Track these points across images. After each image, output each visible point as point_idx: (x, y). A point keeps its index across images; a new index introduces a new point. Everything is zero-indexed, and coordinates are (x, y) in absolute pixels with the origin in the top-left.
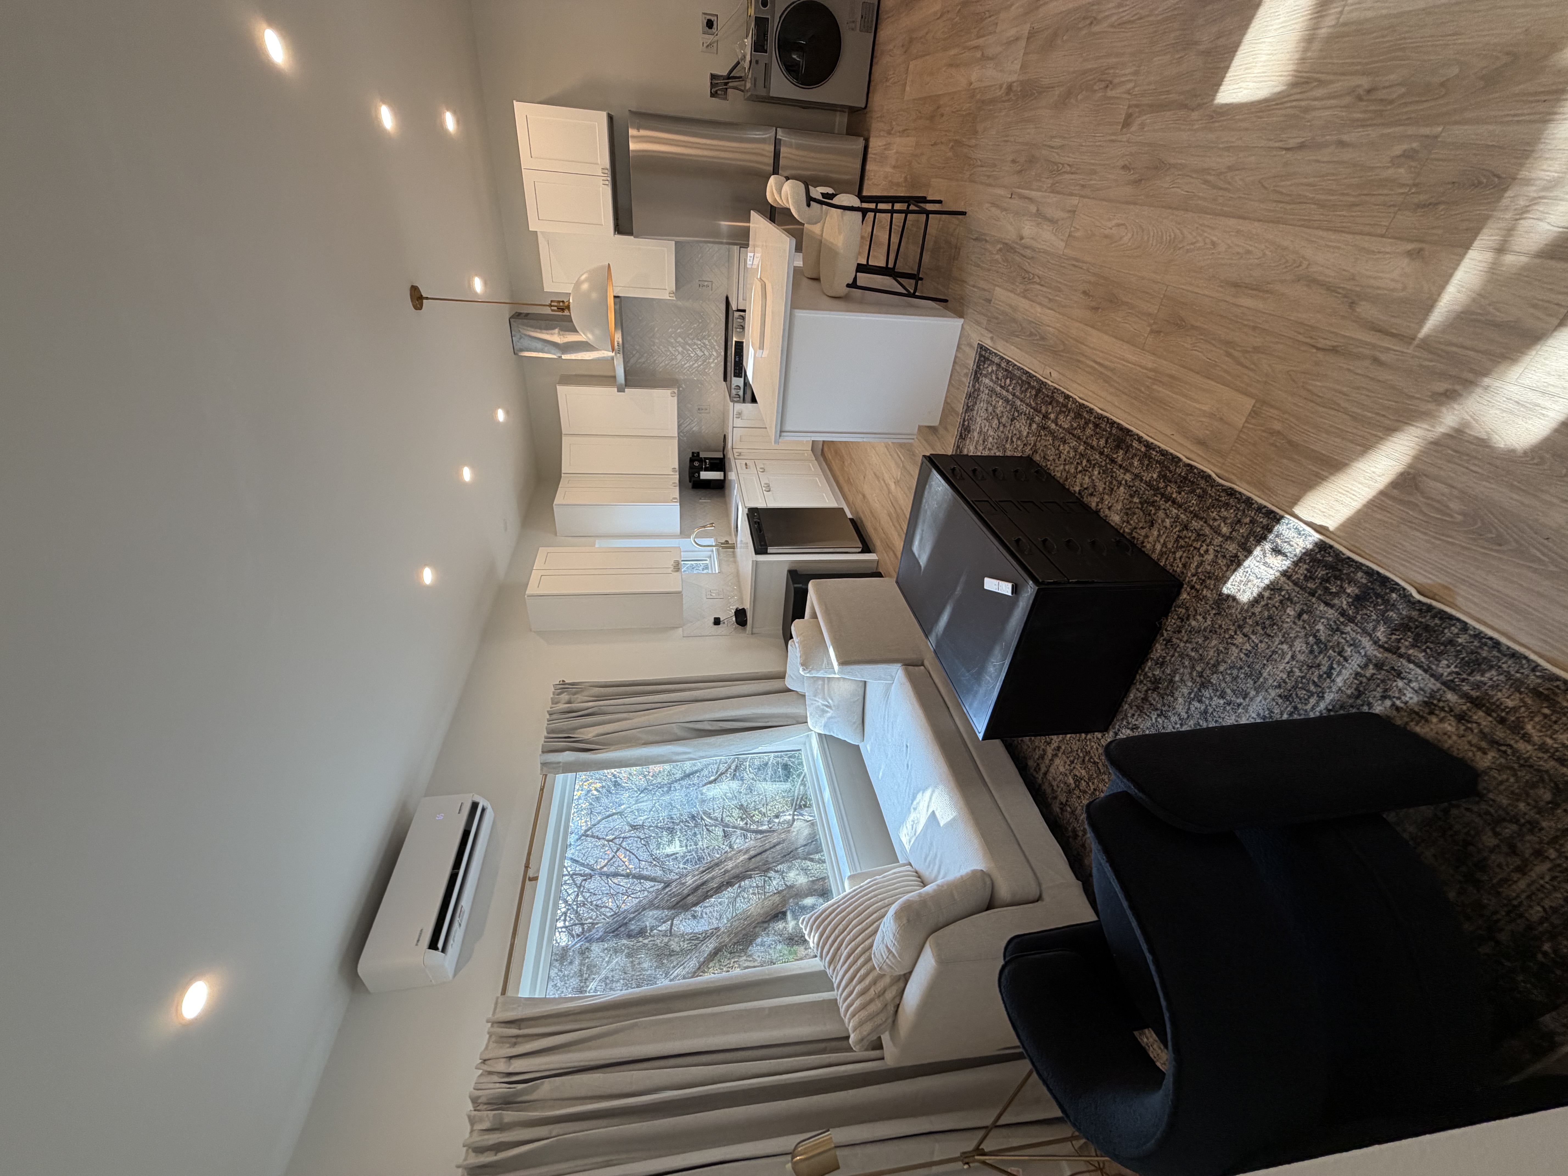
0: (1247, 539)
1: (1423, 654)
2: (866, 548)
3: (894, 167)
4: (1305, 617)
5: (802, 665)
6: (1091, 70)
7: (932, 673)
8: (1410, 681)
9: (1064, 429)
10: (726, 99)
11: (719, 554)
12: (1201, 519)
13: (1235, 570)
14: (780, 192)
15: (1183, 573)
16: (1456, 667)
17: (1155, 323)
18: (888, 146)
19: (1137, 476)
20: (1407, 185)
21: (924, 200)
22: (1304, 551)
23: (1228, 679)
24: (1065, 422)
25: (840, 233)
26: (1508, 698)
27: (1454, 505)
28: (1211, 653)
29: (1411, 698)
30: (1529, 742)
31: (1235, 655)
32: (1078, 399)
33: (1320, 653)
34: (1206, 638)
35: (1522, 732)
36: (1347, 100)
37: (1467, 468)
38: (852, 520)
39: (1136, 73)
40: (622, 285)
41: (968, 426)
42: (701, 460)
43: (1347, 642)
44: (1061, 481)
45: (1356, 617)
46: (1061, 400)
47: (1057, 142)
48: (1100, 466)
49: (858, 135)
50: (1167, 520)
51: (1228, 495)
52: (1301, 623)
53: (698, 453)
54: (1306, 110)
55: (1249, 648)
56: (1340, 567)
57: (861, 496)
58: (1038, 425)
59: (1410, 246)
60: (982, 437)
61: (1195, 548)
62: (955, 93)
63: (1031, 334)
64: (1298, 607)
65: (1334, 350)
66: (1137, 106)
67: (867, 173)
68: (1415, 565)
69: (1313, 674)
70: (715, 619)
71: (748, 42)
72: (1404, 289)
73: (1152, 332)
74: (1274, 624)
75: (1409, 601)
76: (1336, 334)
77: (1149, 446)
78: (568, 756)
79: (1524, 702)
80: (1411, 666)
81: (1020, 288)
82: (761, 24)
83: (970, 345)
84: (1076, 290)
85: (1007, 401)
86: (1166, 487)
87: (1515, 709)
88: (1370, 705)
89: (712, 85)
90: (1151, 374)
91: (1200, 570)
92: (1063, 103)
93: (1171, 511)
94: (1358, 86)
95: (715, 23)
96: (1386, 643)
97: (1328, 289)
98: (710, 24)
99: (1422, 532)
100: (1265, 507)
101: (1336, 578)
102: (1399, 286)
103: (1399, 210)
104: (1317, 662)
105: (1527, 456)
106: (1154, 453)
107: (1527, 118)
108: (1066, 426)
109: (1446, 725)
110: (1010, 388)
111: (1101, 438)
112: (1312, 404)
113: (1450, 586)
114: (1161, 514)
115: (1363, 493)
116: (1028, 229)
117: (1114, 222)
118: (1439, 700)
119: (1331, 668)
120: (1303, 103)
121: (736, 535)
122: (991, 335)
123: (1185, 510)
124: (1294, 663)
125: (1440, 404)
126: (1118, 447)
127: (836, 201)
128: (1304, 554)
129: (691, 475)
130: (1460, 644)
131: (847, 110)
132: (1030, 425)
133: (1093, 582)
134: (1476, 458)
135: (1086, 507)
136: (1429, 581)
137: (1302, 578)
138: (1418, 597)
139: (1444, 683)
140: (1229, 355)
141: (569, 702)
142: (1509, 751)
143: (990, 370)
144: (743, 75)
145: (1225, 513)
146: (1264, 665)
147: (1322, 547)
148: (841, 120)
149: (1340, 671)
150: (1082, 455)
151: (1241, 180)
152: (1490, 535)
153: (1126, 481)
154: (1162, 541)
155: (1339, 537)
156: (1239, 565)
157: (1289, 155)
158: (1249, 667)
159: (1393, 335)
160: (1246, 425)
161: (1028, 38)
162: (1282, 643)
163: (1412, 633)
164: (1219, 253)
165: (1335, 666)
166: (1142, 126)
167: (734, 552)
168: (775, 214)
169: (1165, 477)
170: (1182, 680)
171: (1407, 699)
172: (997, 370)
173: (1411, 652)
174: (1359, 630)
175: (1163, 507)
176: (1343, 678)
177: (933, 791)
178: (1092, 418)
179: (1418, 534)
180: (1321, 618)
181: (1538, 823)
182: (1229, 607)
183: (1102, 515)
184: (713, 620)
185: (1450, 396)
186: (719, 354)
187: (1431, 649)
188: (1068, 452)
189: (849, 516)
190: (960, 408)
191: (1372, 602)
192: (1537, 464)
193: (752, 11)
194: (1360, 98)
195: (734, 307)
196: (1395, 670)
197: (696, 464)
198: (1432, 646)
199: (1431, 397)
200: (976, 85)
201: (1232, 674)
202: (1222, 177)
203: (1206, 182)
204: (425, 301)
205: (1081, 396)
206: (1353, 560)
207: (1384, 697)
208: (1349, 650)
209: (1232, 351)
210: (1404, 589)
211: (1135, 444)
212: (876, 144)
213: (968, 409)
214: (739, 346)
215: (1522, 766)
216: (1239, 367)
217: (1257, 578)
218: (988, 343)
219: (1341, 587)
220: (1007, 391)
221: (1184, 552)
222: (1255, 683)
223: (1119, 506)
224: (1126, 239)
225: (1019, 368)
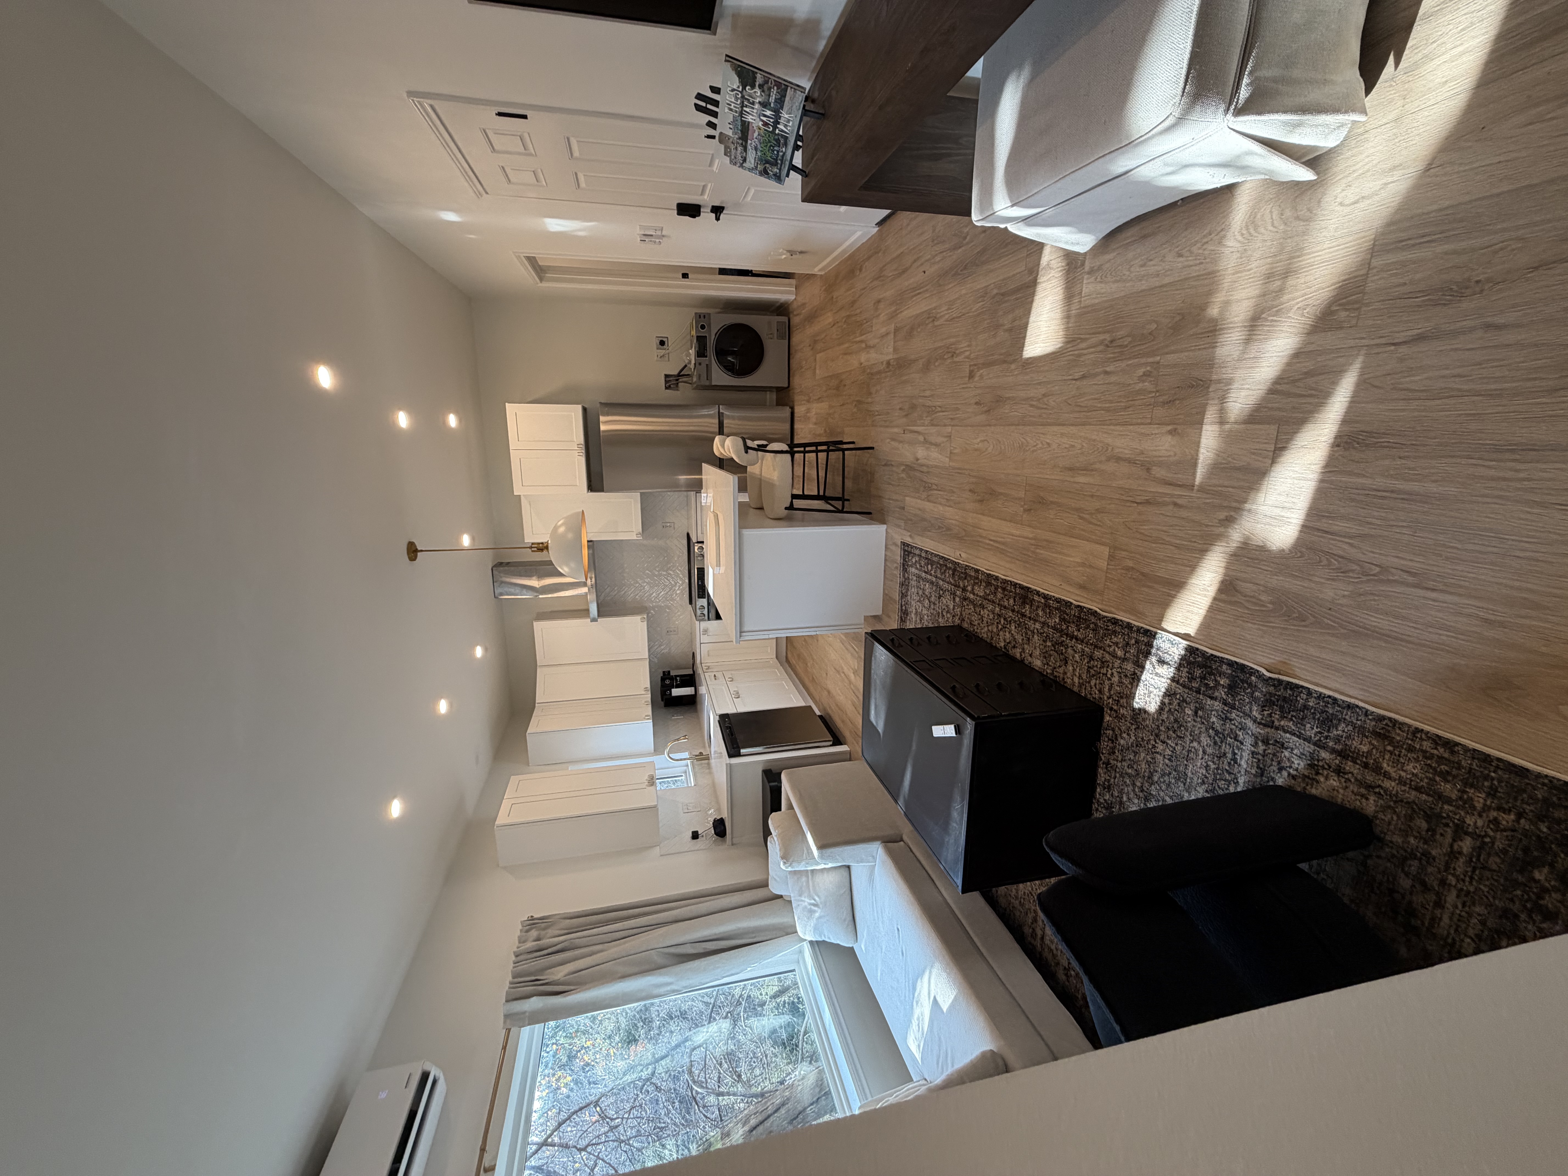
0: (1138, 658)
1: (1292, 723)
2: (837, 741)
3: (816, 424)
4: (1200, 713)
5: (782, 858)
6: (940, 347)
7: (911, 846)
8: (1292, 749)
9: (980, 596)
10: (678, 390)
11: (693, 767)
12: (1100, 648)
13: (1137, 686)
14: (723, 446)
15: (1101, 698)
16: (1317, 727)
17: (1025, 504)
18: (808, 410)
19: (1044, 624)
20: (1153, 392)
21: (841, 443)
22: (1180, 657)
23: (1164, 787)
24: (980, 591)
25: (774, 470)
26: (1361, 744)
27: (1264, 598)
28: (1143, 766)
29: (1299, 764)
30: (1390, 778)
31: (1162, 762)
32: (985, 571)
33: (1222, 742)
34: (1136, 753)
35: (1383, 771)
36: (1101, 348)
37: (1260, 569)
38: (821, 717)
39: (969, 346)
40: (593, 531)
41: (906, 610)
42: (672, 678)
43: (1237, 727)
44: (988, 640)
45: (1235, 704)
46: (973, 574)
47: (928, 393)
48: (1015, 622)
49: (786, 405)
50: (1076, 655)
51: (1113, 624)
52: (1199, 719)
53: (669, 672)
54: (1079, 356)
55: (1170, 753)
56: (1209, 664)
57: (826, 693)
58: (960, 597)
59: (1170, 428)
60: (918, 617)
61: (1103, 674)
62: (851, 371)
63: (940, 528)
64: (1192, 706)
65: (1148, 502)
66: (975, 365)
67: (795, 431)
68: (1257, 650)
69: (1223, 763)
70: (693, 832)
71: (692, 352)
72: (1175, 455)
73: (1025, 510)
74: (1181, 726)
75: (1264, 679)
76: (1145, 491)
77: (1046, 597)
78: (535, 1003)
79: (1373, 745)
80: (1288, 735)
81: (924, 495)
82: (701, 341)
83: (895, 544)
84: (964, 490)
85: (932, 583)
86: (1068, 627)
87: (1369, 753)
88: (1273, 779)
89: (666, 382)
90: (1033, 542)
91: (1112, 693)
92: (927, 368)
93: (1077, 647)
94: (1105, 339)
95: (666, 343)
96: (1262, 719)
97: (1130, 462)
98: (662, 343)
99: (1252, 623)
100: (1142, 628)
101: (1211, 674)
102: (1172, 453)
103: (1154, 407)
104: (1223, 751)
105: (1292, 553)
106: (1051, 602)
107: (1203, 347)
108: (982, 594)
109: (1332, 781)
110: (932, 572)
111: (1010, 598)
112: (1147, 543)
113: (1286, 661)
114: (1070, 651)
115: (1204, 602)
116: (921, 452)
117: (978, 440)
118: (1318, 761)
119: (1234, 754)
120: (1076, 352)
121: (710, 746)
122: (909, 534)
123: (1087, 644)
124: (1207, 757)
125: (1226, 527)
126: (1024, 603)
127: (768, 448)
128: (1181, 659)
129: (663, 694)
130: (1312, 707)
131: (775, 390)
132: (954, 599)
133: (1024, 714)
134: (1263, 560)
135: (1013, 659)
136: (1273, 661)
137: (1186, 680)
138: (1268, 674)
139: (1315, 744)
140: (1081, 518)
141: (538, 939)
142: (1382, 792)
143: (914, 560)
144: (690, 373)
145: (1116, 639)
146: (1186, 765)
147: (1190, 650)
148: (771, 397)
149: (1241, 754)
150: (999, 616)
151: (1054, 401)
152: (1295, 615)
153: (1037, 629)
154: (1077, 674)
155: (1200, 640)
156: (1139, 680)
157: (1078, 383)
158: (1175, 771)
159: (1180, 486)
160: (1109, 567)
161: (895, 333)
162: (1192, 741)
163: (1277, 706)
164: (1054, 450)
165: (1236, 751)
166: (981, 376)
167: (709, 764)
168: (722, 463)
169: (1064, 620)
170: (1129, 799)
171: (1297, 766)
172: (920, 560)
173: (1282, 723)
174: (1241, 714)
175: (1070, 645)
176: (1245, 760)
177: (930, 973)
178: (999, 584)
179: (1250, 625)
180: (1212, 711)
181: (1430, 853)
182: (1144, 720)
183: (1026, 662)
184: (691, 834)
185: (1229, 521)
186: (683, 582)
187: (1294, 716)
188: (988, 615)
189: (818, 713)
190: (897, 597)
191: (1241, 688)
192: (1300, 557)
193: (694, 333)
194: (1107, 346)
195: (694, 540)
196: (1279, 742)
197: (668, 682)
198: (1294, 714)
199: (1219, 523)
200: (865, 364)
201: (1165, 781)
202: (1041, 401)
203: (1032, 406)
204: (419, 554)
205: (987, 568)
206: (1216, 657)
207: (1281, 769)
208: (1241, 734)
209: (1081, 515)
210: (1258, 671)
211: (1036, 598)
212: (799, 410)
213: (903, 595)
214: (701, 572)
215: (1395, 802)
216: (1091, 526)
217: (1156, 688)
218: (908, 540)
219: (1216, 681)
220: (931, 575)
221: (1096, 680)
222: (1184, 784)
223: (1037, 652)
224: (990, 450)
225: (936, 555)
